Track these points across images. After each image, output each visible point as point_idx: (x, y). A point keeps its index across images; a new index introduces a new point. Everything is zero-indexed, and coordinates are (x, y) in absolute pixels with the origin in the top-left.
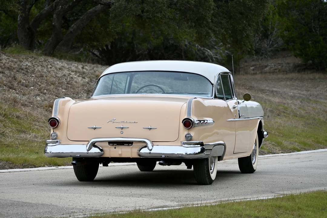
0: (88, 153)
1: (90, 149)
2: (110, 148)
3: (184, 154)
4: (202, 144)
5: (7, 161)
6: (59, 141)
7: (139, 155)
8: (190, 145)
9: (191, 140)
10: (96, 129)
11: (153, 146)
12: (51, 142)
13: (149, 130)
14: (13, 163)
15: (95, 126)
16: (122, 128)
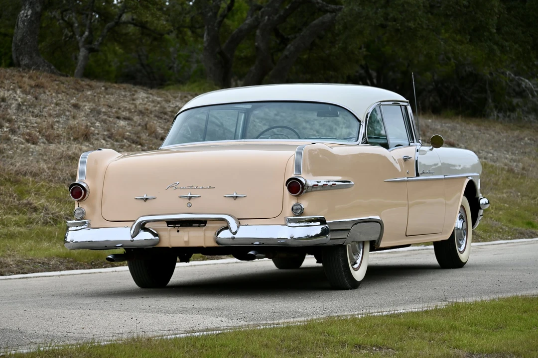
0: (133, 241)
1: (136, 234)
2: (170, 231)
3: (289, 238)
4: (322, 221)
5: (65, 258)
6: (87, 222)
7: (217, 243)
8: (299, 222)
9: (302, 214)
10: (148, 201)
11: (238, 227)
12: (74, 225)
13: (233, 199)
14: (75, 261)
15: (145, 195)
16: (190, 198)
